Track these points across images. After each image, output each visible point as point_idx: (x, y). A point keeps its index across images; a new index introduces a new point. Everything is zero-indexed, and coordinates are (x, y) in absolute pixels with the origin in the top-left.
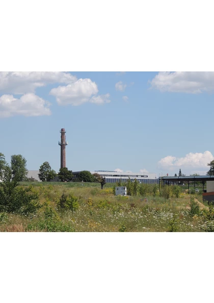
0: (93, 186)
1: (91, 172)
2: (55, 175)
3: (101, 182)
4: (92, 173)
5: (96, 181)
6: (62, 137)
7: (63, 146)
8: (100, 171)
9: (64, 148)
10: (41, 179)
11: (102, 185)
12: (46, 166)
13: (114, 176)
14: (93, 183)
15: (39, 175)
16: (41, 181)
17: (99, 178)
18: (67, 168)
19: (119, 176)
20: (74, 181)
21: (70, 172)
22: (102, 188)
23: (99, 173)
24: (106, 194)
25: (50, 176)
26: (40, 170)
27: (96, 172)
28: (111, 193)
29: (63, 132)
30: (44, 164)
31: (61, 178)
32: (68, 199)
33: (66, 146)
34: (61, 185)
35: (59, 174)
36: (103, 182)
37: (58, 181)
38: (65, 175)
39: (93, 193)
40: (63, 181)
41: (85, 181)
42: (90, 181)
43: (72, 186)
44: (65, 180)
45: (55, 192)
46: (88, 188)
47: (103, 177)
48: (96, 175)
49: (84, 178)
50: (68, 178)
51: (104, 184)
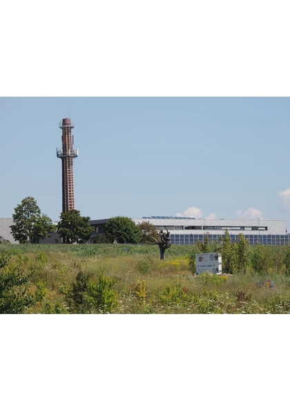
0: (140, 252)
1: (133, 220)
2: (50, 228)
3: (159, 244)
4: (138, 221)
5: (145, 240)
6: (64, 138)
7: (66, 159)
8: (154, 218)
9: (71, 164)
10: (17, 238)
11: (162, 251)
12: (28, 206)
13: (188, 228)
14: (139, 247)
15: (13, 228)
16: (17, 242)
17: (154, 234)
18: (77, 212)
19: (199, 228)
20: (95, 242)
21: (86, 220)
22: (162, 258)
23: (154, 222)
24: (173, 270)
25: (37, 230)
26: (16, 217)
27: (147, 220)
28: (183, 268)
29: (66, 128)
30: (24, 202)
31: (63, 234)
32: (92, 283)
33: (74, 160)
34: (66, 251)
35: (60, 225)
36: (164, 243)
37: (57, 242)
38: (74, 227)
39: (142, 269)
40: (68, 242)
41: (121, 241)
42: (131, 241)
43: (92, 254)
44: (75, 240)
45: (54, 267)
46: (130, 258)
47: (165, 231)
48: (145, 227)
49: (118, 235)
50: (81, 236)
51: (167, 247)
